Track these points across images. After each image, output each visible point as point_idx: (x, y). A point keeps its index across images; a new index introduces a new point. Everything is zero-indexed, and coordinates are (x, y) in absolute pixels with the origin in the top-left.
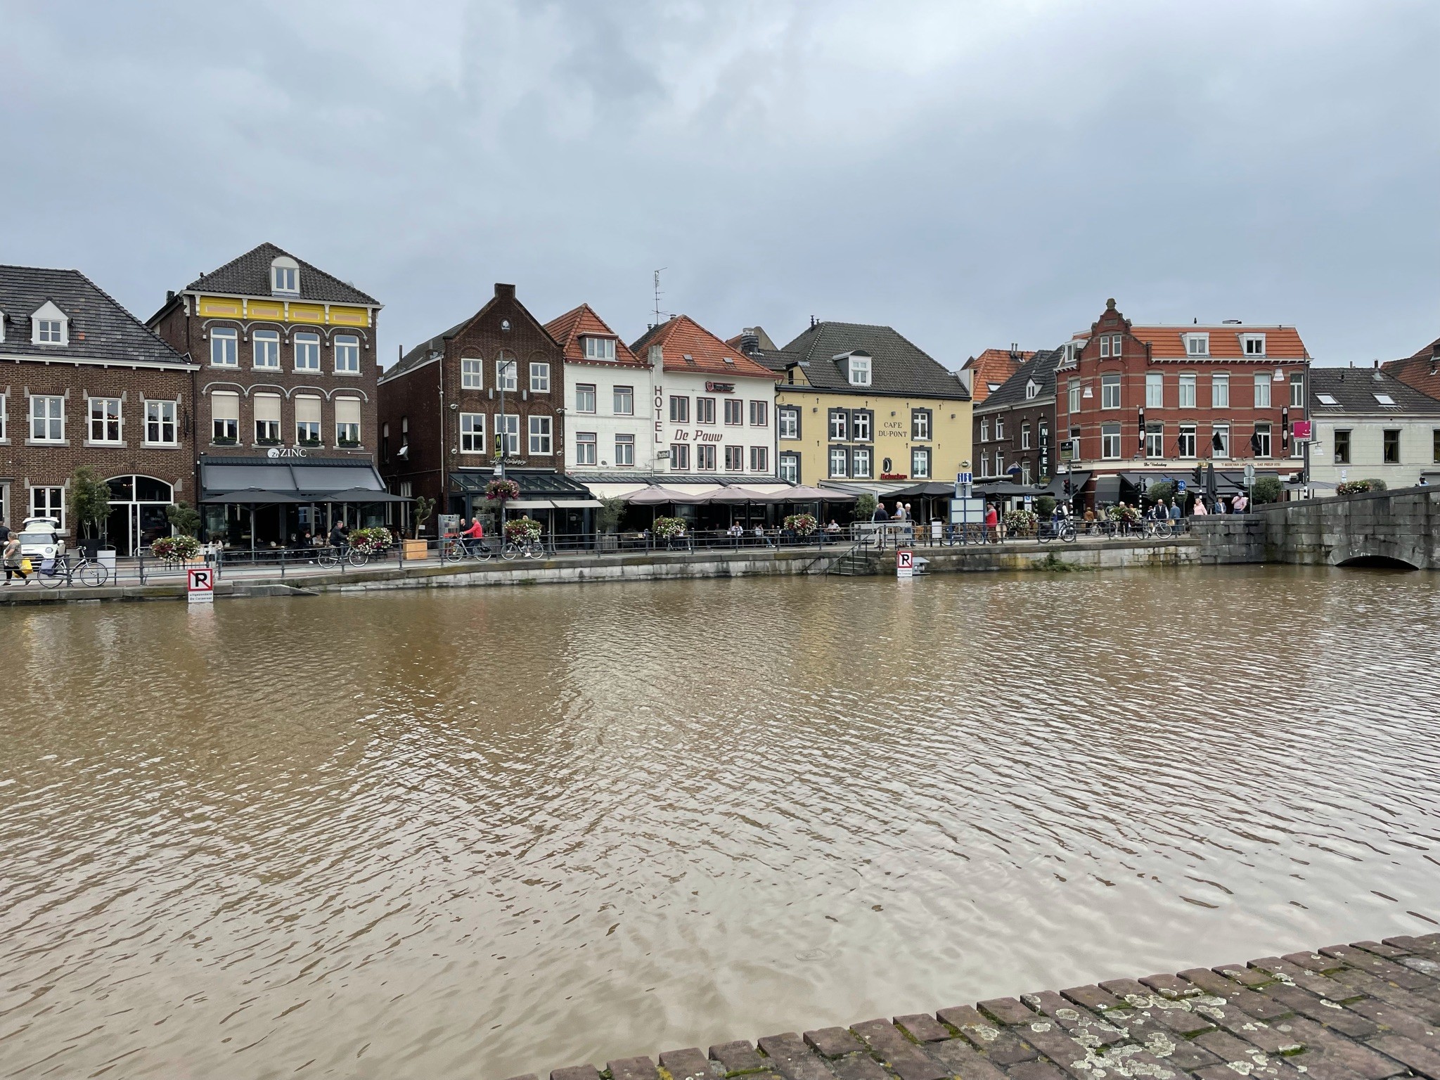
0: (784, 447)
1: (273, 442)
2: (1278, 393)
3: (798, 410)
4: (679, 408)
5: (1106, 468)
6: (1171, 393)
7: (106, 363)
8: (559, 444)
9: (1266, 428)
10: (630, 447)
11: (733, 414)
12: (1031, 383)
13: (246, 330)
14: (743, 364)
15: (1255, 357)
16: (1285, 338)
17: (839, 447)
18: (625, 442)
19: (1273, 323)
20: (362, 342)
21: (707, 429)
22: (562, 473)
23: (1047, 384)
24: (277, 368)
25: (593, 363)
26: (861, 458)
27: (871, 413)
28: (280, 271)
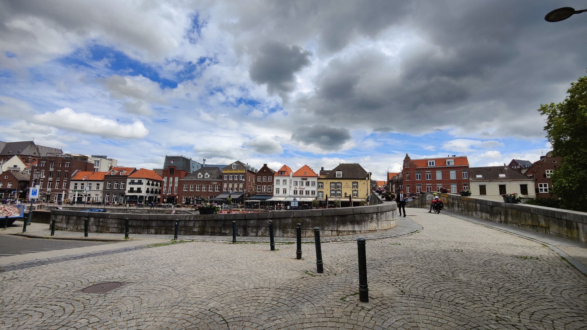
0: (319, 190)
2: (459, 175)
3: (323, 183)
4: (295, 183)
6: (423, 176)
7: (212, 180)
8: (273, 191)
11: (308, 184)
13: (228, 175)
15: (449, 166)
17: (333, 190)
18: (285, 190)
20: (244, 175)
21: (302, 187)
22: (273, 195)
24: (232, 180)
25: (279, 176)
26: (339, 193)
27: (342, 183)
28: (234, 165)
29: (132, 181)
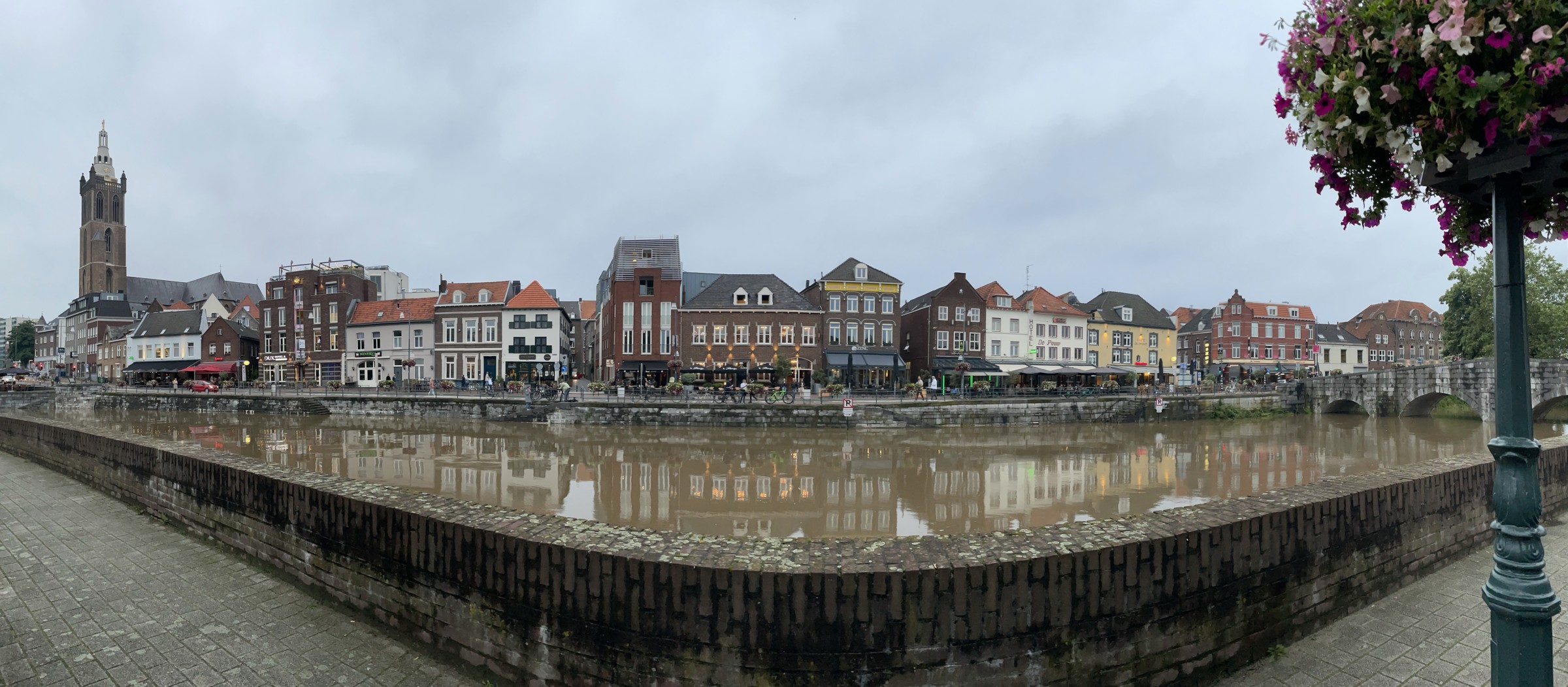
0: (1091, 349)
1: (854, 343)
2: (1305, 333)
3: (1098, 332)
4: (1040, 329)
5: (1235, 361)
6: (1262, 331)
7: (788, 311)
8: (983, 346)
9: (1299, 347)
10: (1016, 347)
11: (1066, 332)
12: (1201, 323)
13: (844, 296)
14: (1071, 310)
15: (1295, 317)
16: (1306, 311)
17: (1117, 349)
18: (1015, 345)
19: (1302, 305)
20: (894, 300)
21: (1054, 340)
22: (984, 359)
23: (1208, 324)
24: (857, 311)
25: (1001, 308)
26: (1127, 354)
27: (1132, 334)
28: (859, 270)
29: (517, 319)
